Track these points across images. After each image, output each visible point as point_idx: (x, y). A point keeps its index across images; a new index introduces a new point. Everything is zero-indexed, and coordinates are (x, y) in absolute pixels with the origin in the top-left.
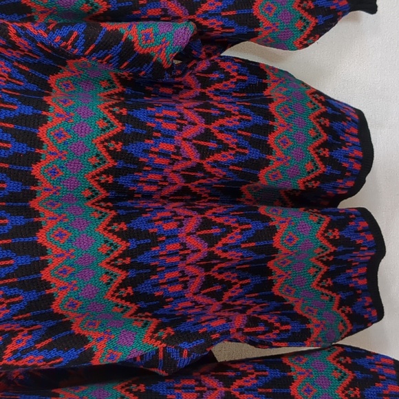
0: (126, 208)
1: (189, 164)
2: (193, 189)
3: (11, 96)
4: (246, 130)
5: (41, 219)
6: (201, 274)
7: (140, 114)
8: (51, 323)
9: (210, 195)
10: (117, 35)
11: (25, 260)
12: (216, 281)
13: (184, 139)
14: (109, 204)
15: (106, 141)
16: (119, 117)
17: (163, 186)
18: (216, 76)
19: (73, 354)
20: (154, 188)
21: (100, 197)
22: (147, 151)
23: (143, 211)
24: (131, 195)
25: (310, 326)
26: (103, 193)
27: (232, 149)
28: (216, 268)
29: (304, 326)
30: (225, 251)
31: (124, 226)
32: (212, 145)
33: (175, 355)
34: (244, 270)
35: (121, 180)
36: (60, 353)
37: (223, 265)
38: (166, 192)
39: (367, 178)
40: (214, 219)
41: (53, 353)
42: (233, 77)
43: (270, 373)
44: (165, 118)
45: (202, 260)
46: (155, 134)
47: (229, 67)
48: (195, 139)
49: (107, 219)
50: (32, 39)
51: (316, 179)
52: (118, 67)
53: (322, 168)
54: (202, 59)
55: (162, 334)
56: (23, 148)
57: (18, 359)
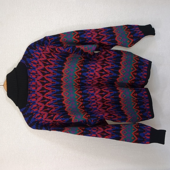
0: (83, 88)
1: (98, 77)
2: (101, 83)
3: (57, 63)
4: (113, 69)
5: (63, 90)
6: (102, 104)
7: (86, 66)
8: (64, 113)
9: (106, 84)
10: (79, 49)
11: (59, 99)
12: (105, 106)
13: (96, 72)
14: (79, 87)
15: (77, 72)
16: (81, 67)
17: (93, 83)
18: (107, 55)
19: (67, 119)
20: (91, 83)
21: (77, 85)
22: (87, 75)
23: (87, 88)
24: (85, 85)
25: (127, 117)
26: (78, 84)
27: (109, 74)
28: (105, 102)
29: (125, 117)
30: (106, 98)
31: (81, 92)
32: (103, 73)
33: (90, 121)
34: (113, 103)
35: (82, 81)
36: (65, 119)
37: (107, 102)
38: (94, 84)
39: (148, 80)
40: (104, 91)
41: (63, 119)
42: (112, 55)
43: (116, 128)
44: (92, 67)
45: (101, 100)
46: (89, 71)
47: (111, 52)
48: (99, 71)
49: (77, 90)
50: (61, 51)
51: (133, 80)
52: (81, 55)
53: (134, 78)
54: (103, 51)
55: (87, 116)
56: (59, 74)
57: (56, 120)
